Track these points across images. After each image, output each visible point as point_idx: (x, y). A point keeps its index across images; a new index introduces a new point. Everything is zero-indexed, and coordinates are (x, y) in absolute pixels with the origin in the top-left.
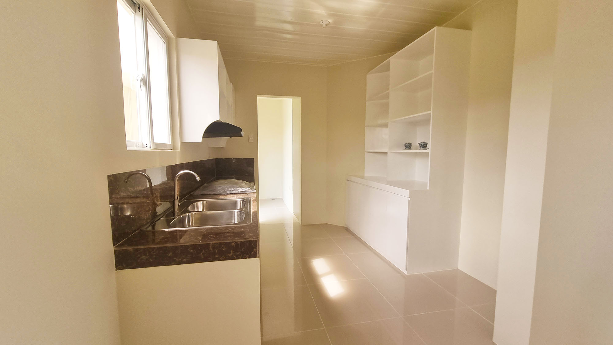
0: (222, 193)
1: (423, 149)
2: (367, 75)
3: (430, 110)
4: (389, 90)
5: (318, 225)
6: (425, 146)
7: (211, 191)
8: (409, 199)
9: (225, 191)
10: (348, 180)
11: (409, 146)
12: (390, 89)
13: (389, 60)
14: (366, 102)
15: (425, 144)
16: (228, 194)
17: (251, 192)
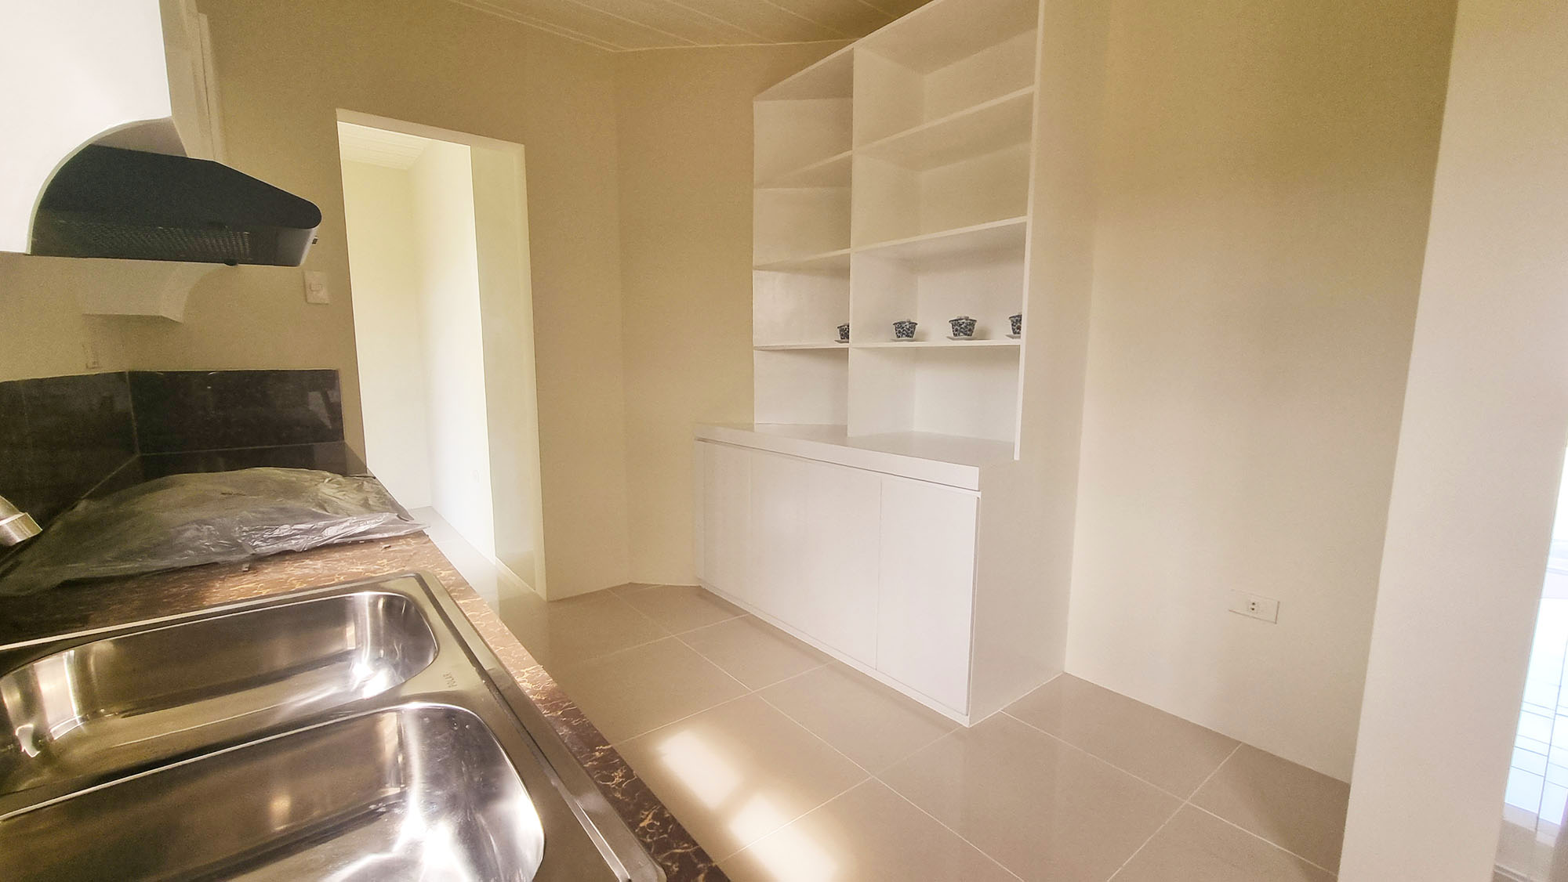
0: (219, 559)
1: (966, 337)
2: (755, 103)
3: (1025, 214)
4: (850, 149)
5: (605, 592)
6: (970, 330)
7: (142, 552)
8: (979, 494)
9: (239, 547)
10: (704, 440)
11: (906, 330)
12: (854, 147)
13: (851, 54)
14: (755, 190)
15: (970, 325)
16: (258, 561)
17: (402, 533)
